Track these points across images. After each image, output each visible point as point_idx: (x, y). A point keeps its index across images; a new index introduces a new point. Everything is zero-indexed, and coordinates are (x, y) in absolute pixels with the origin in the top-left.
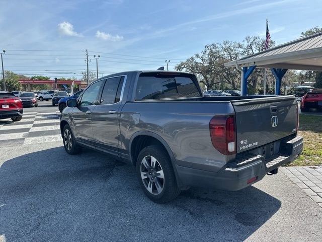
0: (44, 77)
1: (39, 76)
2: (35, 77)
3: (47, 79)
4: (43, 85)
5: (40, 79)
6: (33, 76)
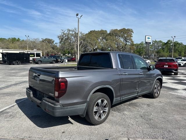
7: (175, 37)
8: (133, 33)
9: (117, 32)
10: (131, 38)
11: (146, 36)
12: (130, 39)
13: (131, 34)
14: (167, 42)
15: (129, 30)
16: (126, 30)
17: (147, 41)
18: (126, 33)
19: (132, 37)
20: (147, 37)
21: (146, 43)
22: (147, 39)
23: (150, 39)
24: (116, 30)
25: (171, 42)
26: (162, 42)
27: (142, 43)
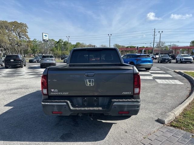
0: (133, 46)
1: (131, 46)
2: (129, 46)
3: (134, 47)
4: (132, 51)
5: (131, 47)
6: (128, 46)
7: (69, 37)
8: (28, 28)
9: (8, 25)
10: (27, 34)
11: (42, 33)
12: (25, 35)
13: (26, 29)
14: (59, 41)
15: (23, 25)
16: (18, 24)
17: (44, 39)
18: (19, 27)
19: (27, 32)
20: (44, 34)
21: (44, 40)
22: (44, 37)
23: (47, 37)
24: (6, 22)
25: (62, 41)
26: (54, 41)
27: (35, 40)
